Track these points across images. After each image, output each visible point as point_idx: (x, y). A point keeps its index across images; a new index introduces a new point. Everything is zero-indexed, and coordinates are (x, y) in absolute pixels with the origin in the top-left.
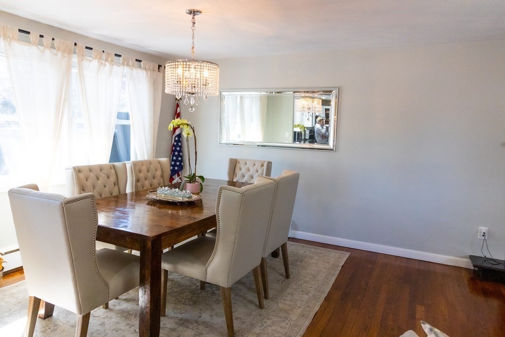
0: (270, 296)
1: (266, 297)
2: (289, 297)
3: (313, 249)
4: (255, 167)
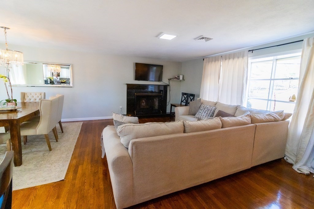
0: (59, 138)
1: (58, 139)
2: (66, 137)
3: (68, 124)
4: (37, 95)
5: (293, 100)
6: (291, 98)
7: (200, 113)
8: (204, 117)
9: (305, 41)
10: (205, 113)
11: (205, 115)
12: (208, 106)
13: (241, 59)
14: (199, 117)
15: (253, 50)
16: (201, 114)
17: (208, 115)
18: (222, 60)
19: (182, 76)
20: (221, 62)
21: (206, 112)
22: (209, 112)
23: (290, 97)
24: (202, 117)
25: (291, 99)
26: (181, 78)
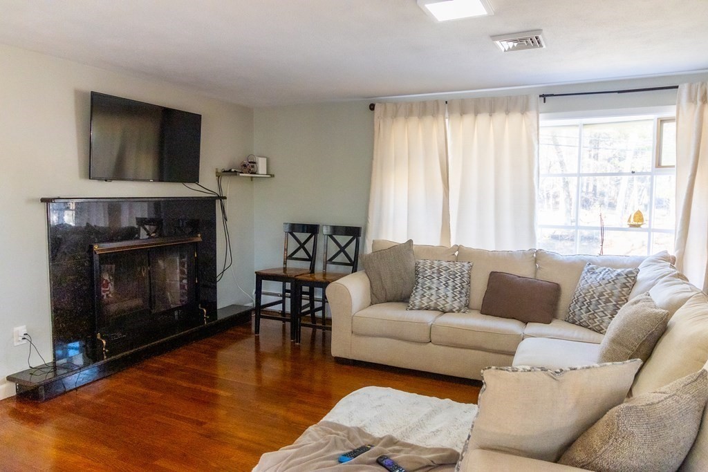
5: (636, 223)
6: (632, 220)
7: (430, 288)
8: (449, 300)
9: (684, 89)
10: (450, 288)
11: (449, 293)
12: (445, 264)
13: (515, 117)
14: (432, 304)
15: (548, 95)
16: (433, 292)
17: (461, 293)
18: (447, 115)
19: (264, 160)
20: (447, 120)
21: (450, 283)
22: (458, 281)
23: (630, 218)
24: (444, 302)
25: (632, 222)
26: (262, 168)
